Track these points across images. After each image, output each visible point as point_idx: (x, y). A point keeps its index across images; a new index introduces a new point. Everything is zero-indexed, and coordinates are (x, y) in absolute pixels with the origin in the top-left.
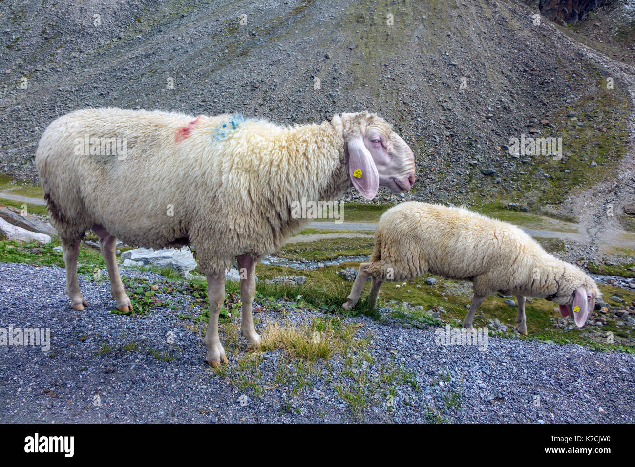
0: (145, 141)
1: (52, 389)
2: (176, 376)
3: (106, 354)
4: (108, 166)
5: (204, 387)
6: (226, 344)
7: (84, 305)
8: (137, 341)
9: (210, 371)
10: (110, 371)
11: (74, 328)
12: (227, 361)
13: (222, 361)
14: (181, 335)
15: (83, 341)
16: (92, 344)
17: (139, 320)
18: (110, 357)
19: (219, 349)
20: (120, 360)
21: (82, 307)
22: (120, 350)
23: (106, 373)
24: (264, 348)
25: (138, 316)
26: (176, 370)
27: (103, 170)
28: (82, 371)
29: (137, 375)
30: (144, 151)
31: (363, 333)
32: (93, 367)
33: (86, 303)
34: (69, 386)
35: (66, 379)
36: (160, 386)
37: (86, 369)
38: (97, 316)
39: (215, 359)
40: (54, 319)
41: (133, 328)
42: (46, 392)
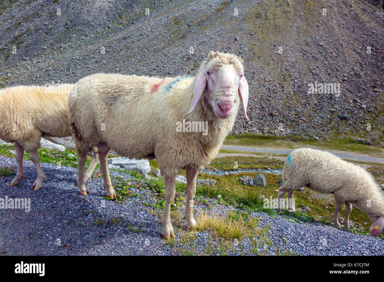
0: (136, 91)
1: (68, 244)
2: (143, 243)
3: (100, 225)
5: (160, 252)
6: (174, 224)
7: (88, 193)
8: (119, 218)
9: (164, 242)
10: (102, 236)
11: (81, 206)
12: (174, 236)
13: (171, 236)
14: (145, 216)
15: (87, 215)
16: (92, 218)
17: (120, 205)
18: (102, 227)
19: (170, 228)
20: (108, 229)
21: (86, 194)
22: (108, 223)
23: (100, 237)
24: (198, 229)
25: (119, 202)
26: (142, 239)
27: (109, 109)
28: (86, 234)
29: (119, 240)
30: (135, 97)
31: (263, 224)
32: (92, 233)
33: (88, 191)
34: (78, 243)
35: (76, 238)
36: (133, 248)
37: (88, 234)
38: (95, 200)
39: (167, 234)
40: (70, 200)
41: (116, 209)
42: (65, 246)
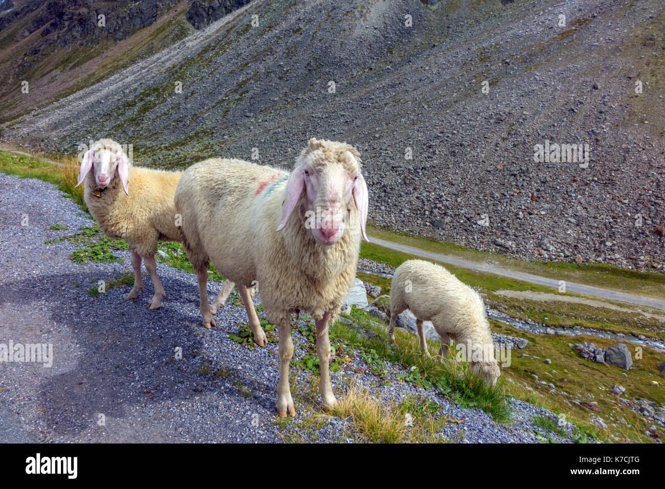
1: (153, 391)
2: (244, 413)
3: (204, 374)
4: (215, 209)
5: (261, 432)
7: (212, 325)
8: (233, 369)
9: (274, 419)
10: (198, 390)
11: (195, 343)
13: (288, 413)
14: (272, 374)
15: (194, 357)
16: (200, 361)
17: (246, 351)
18: (205, 378)
19: (287, 400)
20: (210, 383)
21: (209, 326)
22: (215, 374)
23: (195, 391)
24: (335, 413)
25: (246, 347)
26: (247, 407)
28: (179, 382)
29: (216, 401)
30: (238, 200)
32: (188, 383)
33: (214, 323)
34: (164, 393)
35: (166, 386)
36: (227, 418)
37: (182, 383)
38: (217, 337)
39: (282, 408)
40: (185, 332)
41: (237, 356)
42: (148, 393)
